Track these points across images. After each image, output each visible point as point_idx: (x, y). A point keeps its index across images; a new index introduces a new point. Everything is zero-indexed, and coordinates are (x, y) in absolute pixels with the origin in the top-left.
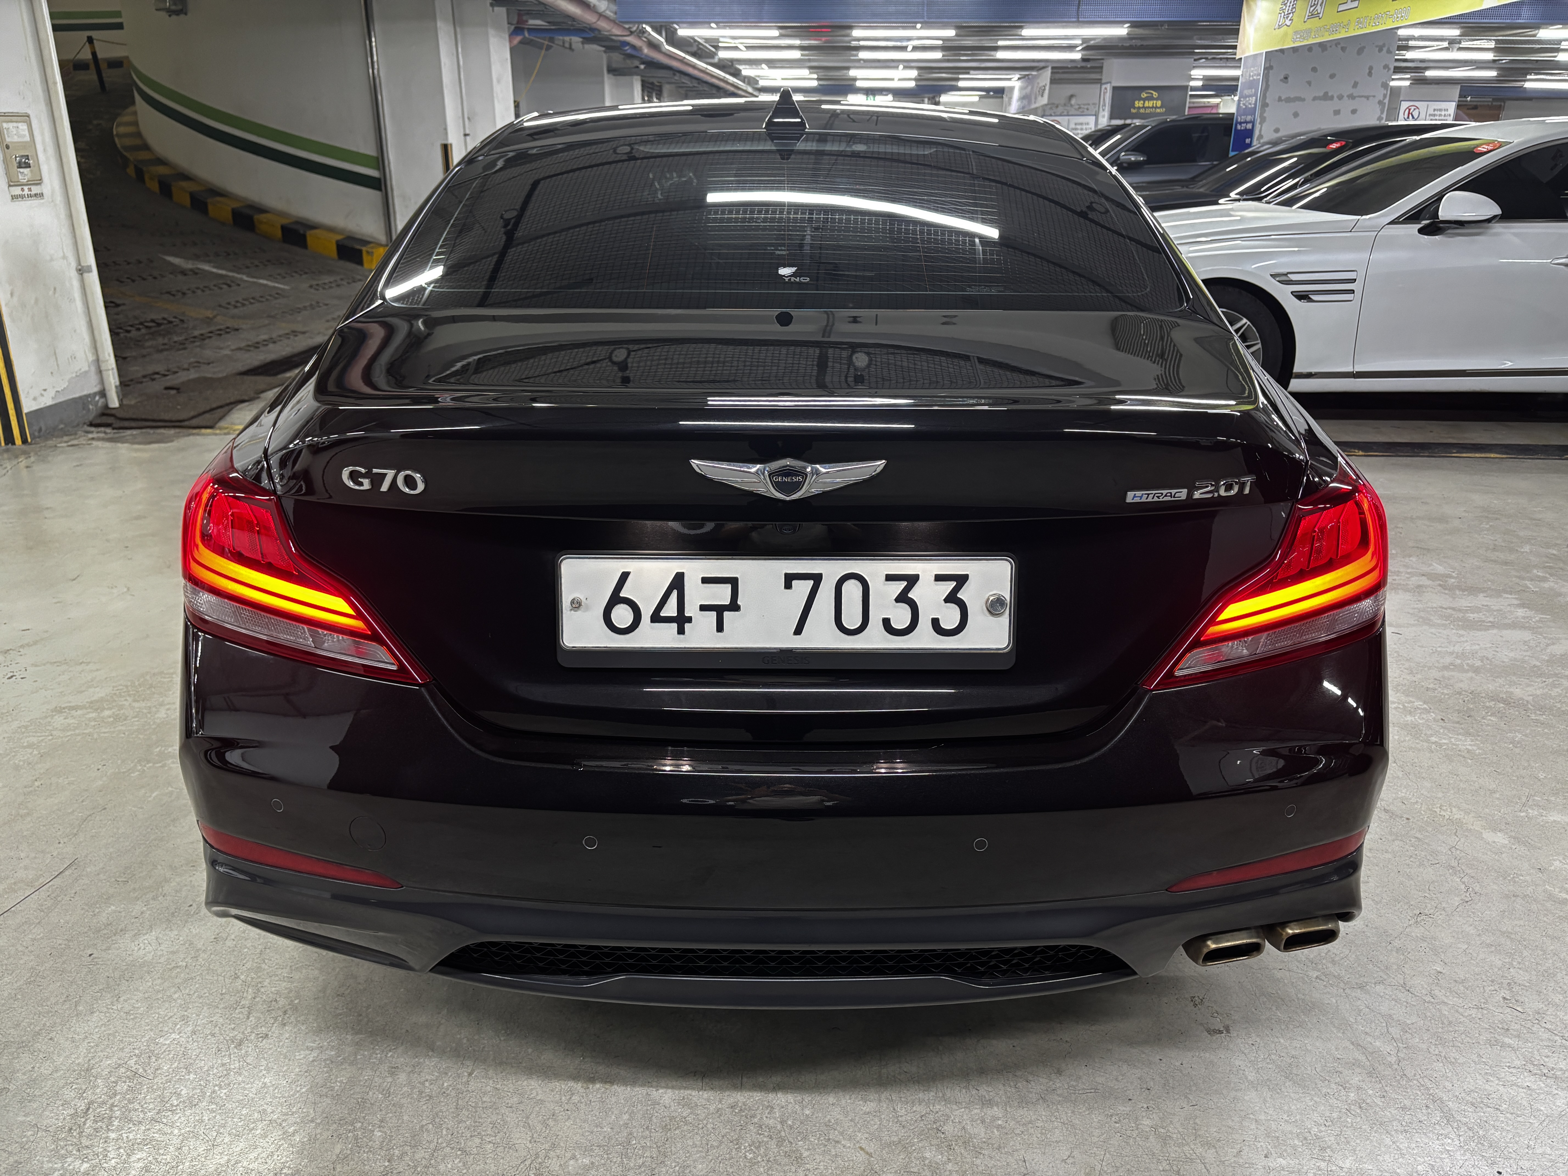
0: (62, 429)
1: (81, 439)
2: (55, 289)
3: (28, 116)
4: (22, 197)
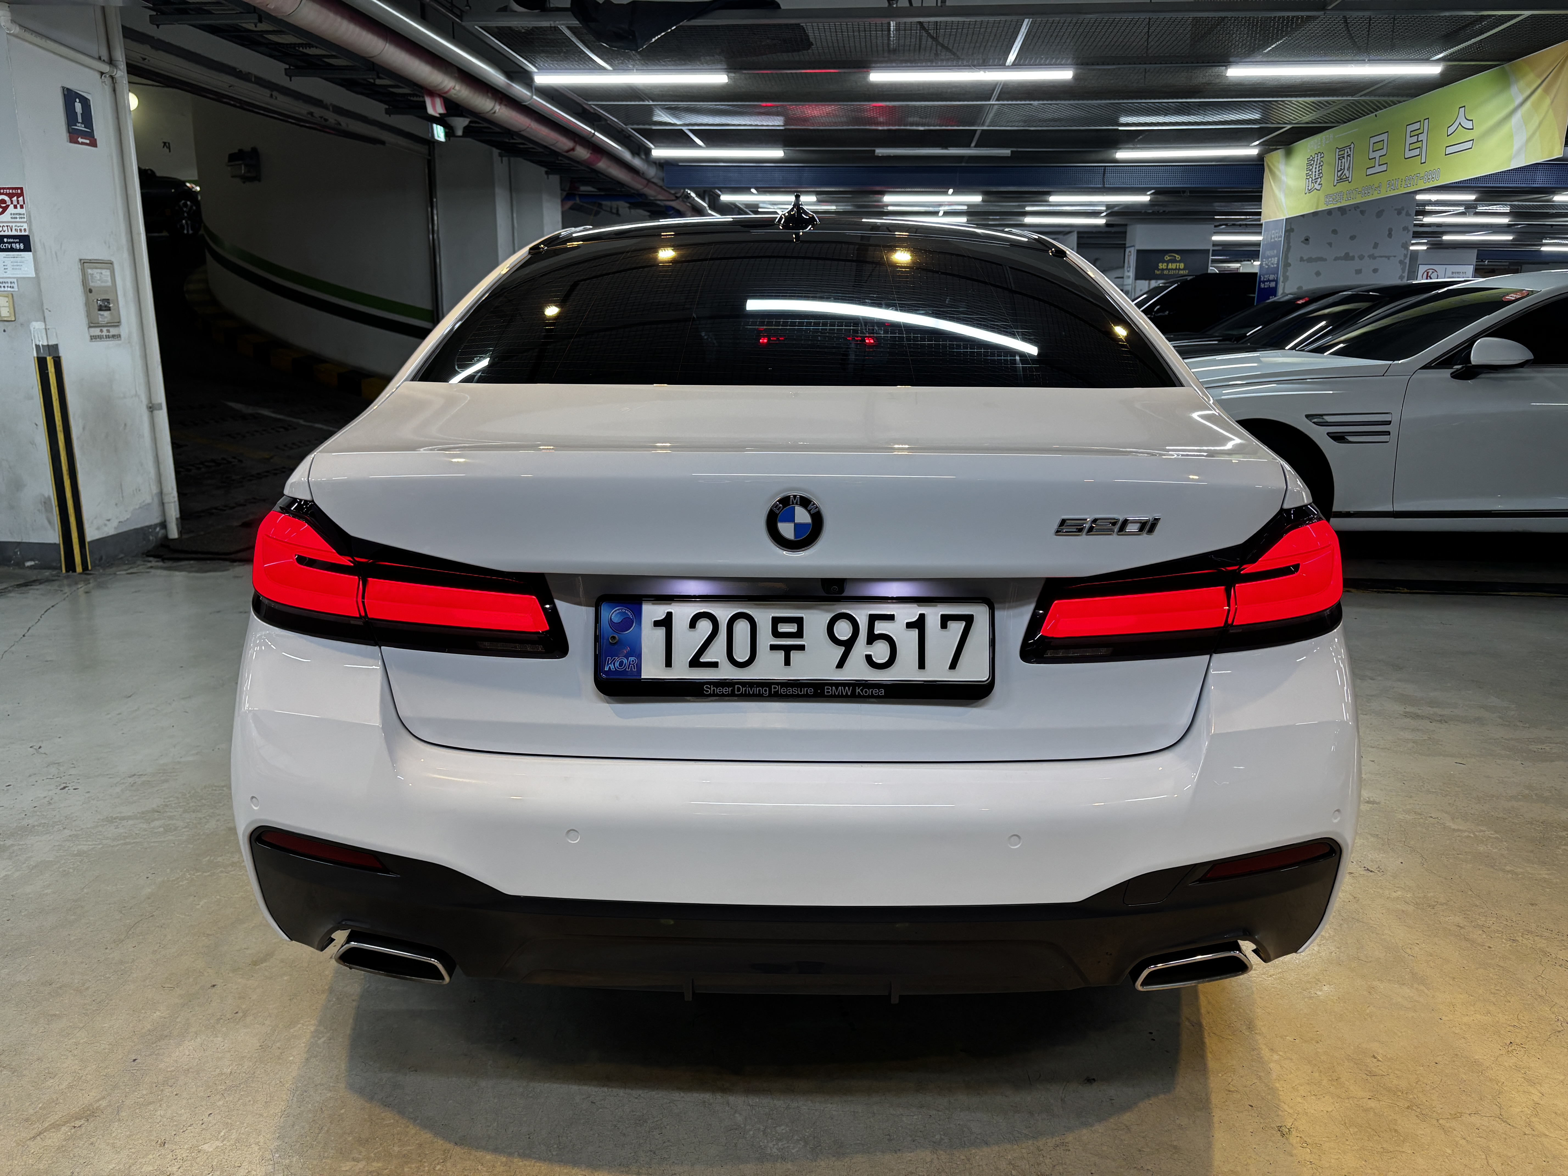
0: (122, 558)
1: (141, 567)
2: (125, 425)
3: (112, 263)
4: (100, 337)
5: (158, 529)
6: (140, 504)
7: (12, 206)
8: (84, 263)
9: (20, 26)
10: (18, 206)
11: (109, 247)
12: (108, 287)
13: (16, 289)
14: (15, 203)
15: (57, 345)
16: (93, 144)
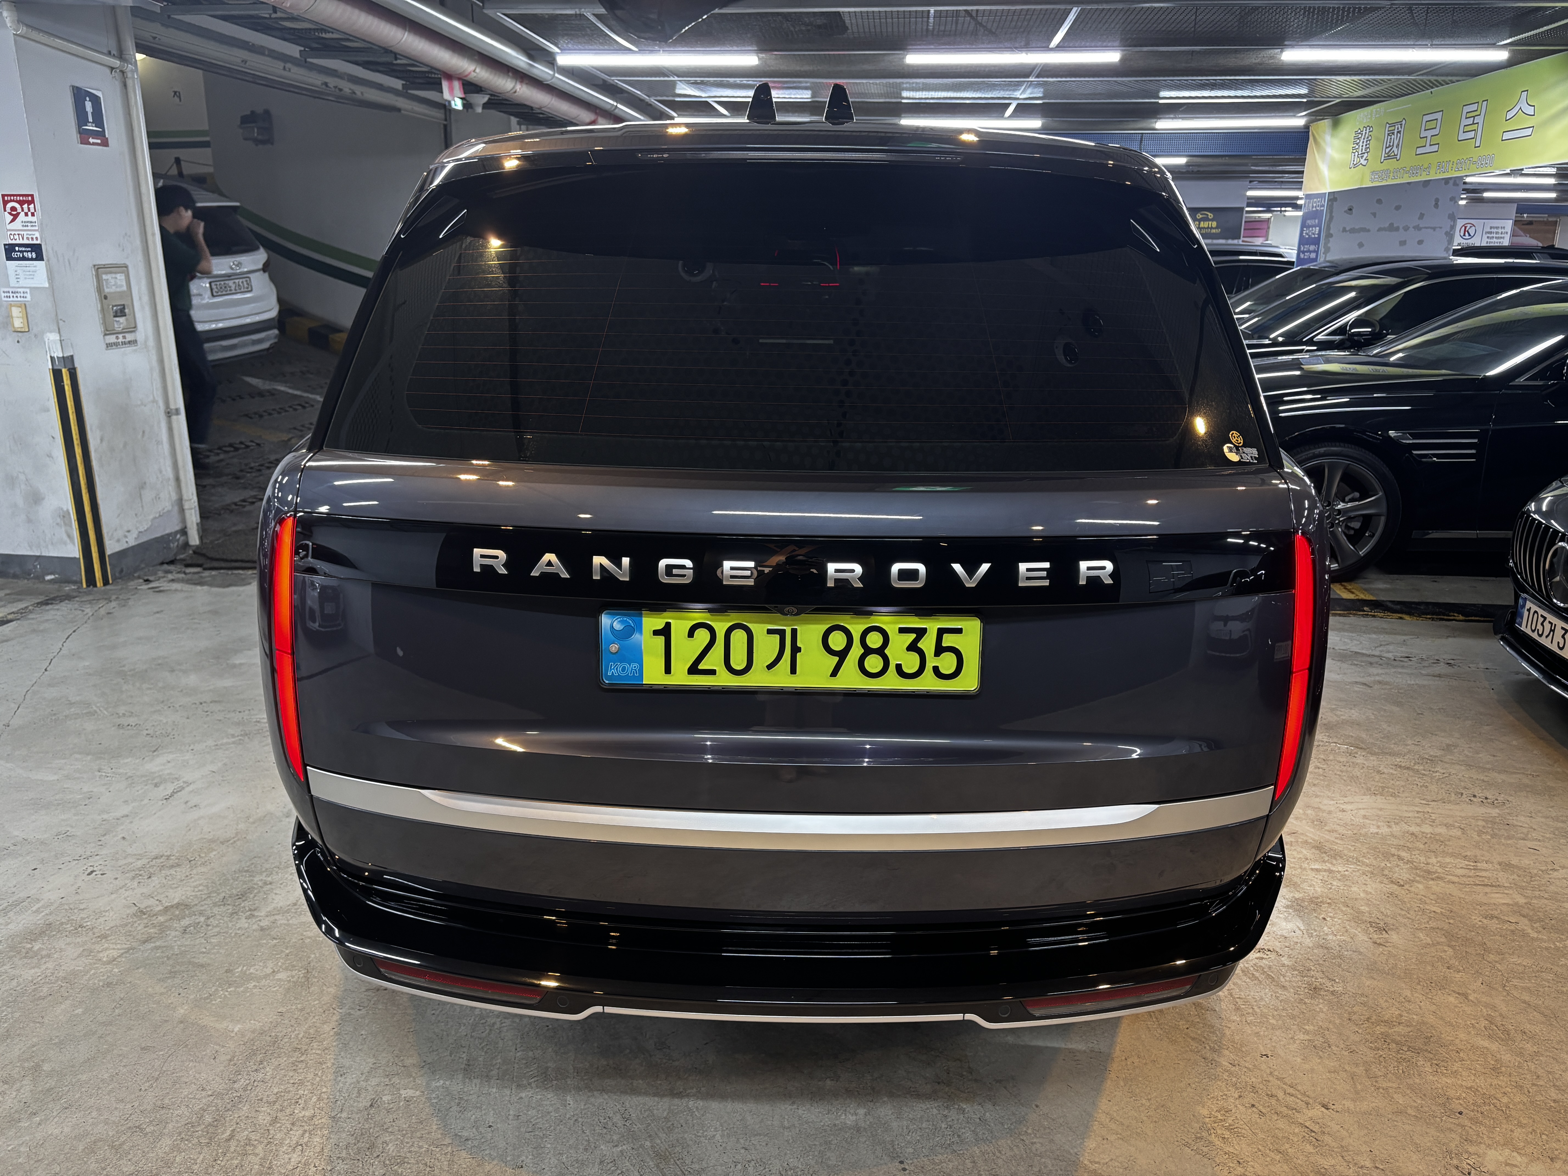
0: (143, 569)
1: (160, 581)
2: (144, 432)
3: (126, 267)
4: (116, 344)
5: (178, 536)
6: (160, 512)
7: (22, 214)
8: (98, 268)
9: (28, 26)
10: (29, 214)
11: (123, 250)
12: (123, 292)
13: (29, 298)
14: (26, 210)
15: (72, 356)
16: (105, 143)
